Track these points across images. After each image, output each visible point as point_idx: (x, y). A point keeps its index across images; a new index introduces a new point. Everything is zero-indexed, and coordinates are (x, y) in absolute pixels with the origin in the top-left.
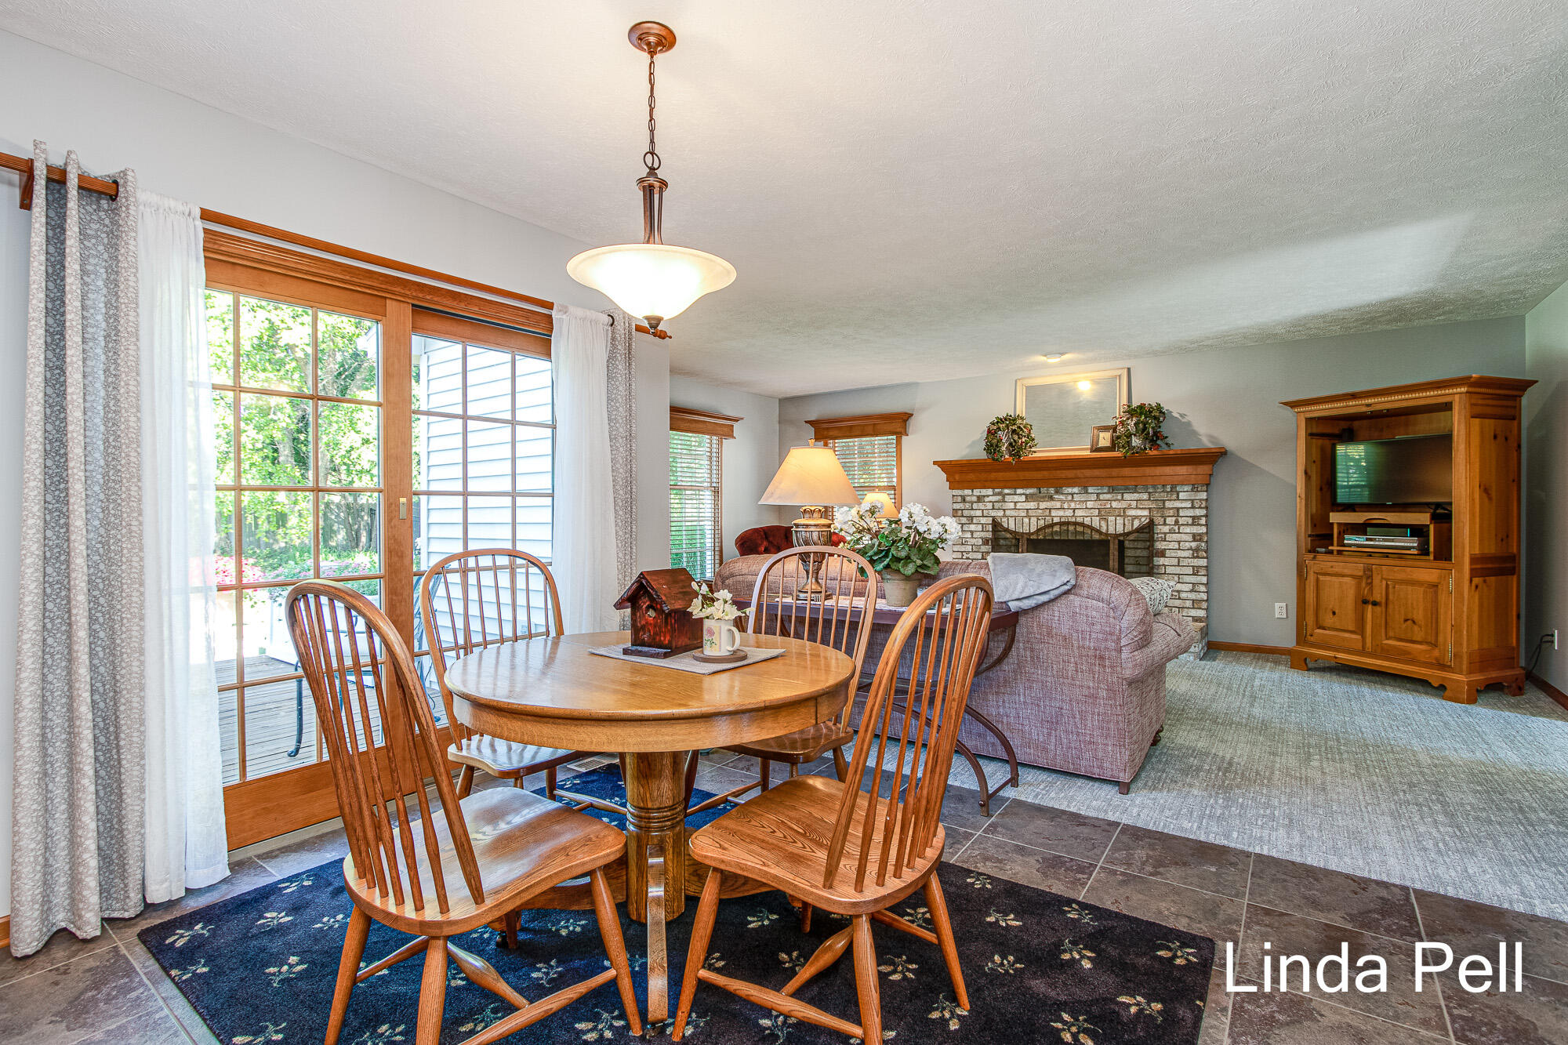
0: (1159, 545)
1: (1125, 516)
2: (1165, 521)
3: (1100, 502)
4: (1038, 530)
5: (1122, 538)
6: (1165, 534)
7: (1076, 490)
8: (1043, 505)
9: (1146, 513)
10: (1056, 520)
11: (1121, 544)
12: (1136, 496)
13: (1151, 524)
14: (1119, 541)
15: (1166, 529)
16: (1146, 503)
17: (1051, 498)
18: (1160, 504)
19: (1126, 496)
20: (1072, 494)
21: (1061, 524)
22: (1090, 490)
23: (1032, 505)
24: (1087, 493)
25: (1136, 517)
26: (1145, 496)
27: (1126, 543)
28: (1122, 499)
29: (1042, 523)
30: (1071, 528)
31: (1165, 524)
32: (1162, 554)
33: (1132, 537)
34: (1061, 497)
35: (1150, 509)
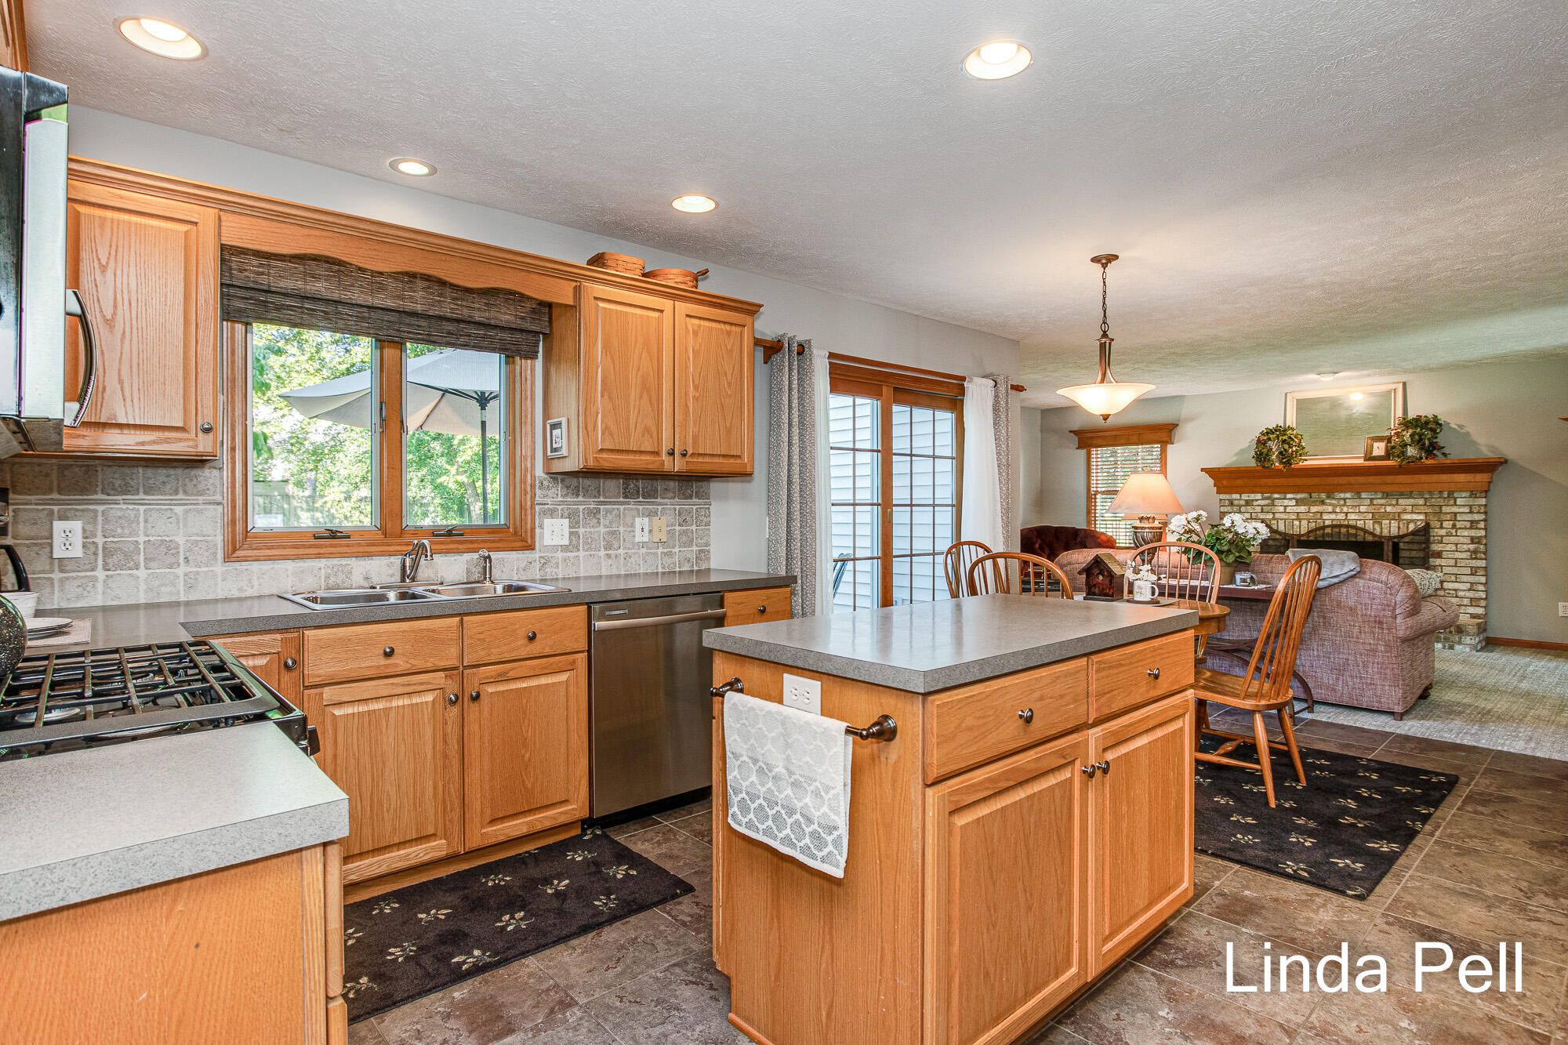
0: (1435, 547)
1: (1399, 520)
2: (1442, 524)
3: (1373, 507)
4: (1309, 532)
5: (1396, 540)
6: (1442, 536)
7: (1348, 495)
8: (1314, 509)
9: (1422, 517)
10: (1327, 523)
11: (1396, 546)
12: (1411, 501)
13: (1427, 527)
14: (1394, 543)
15: (1443, 532)
16: (1422, 508)
17: (1323, 503)
18: (1438, 510)
19: (1401, 501)
20: (1345, 499)
21: (1332, 526)
22: (1364, 495)
23: (1302, 509)
24: (1360, 498)
25: (1409, 521)
26: (1421, 502)
27: (1401, 545)
28: (1397, 504)
29: (1313, 525)
30: (1343, 530)
31: (1441, 527)
32: (1439, 555)
33: (1406, 539)
34: (1333, 502)
35: (1426, 513)
